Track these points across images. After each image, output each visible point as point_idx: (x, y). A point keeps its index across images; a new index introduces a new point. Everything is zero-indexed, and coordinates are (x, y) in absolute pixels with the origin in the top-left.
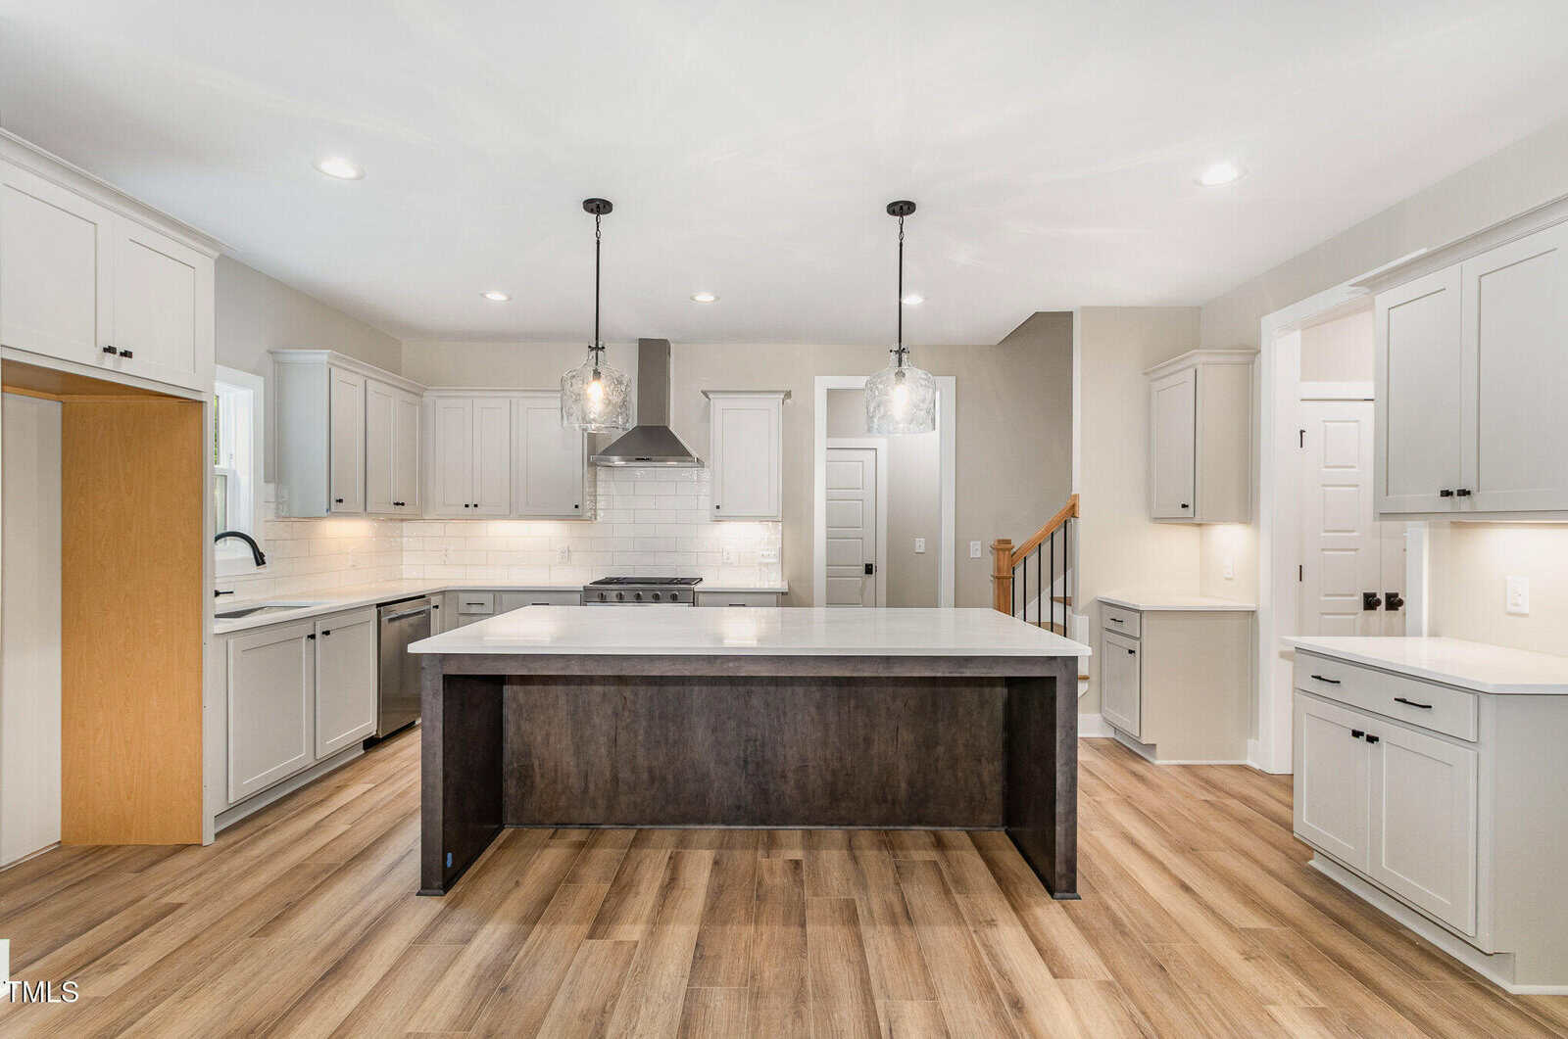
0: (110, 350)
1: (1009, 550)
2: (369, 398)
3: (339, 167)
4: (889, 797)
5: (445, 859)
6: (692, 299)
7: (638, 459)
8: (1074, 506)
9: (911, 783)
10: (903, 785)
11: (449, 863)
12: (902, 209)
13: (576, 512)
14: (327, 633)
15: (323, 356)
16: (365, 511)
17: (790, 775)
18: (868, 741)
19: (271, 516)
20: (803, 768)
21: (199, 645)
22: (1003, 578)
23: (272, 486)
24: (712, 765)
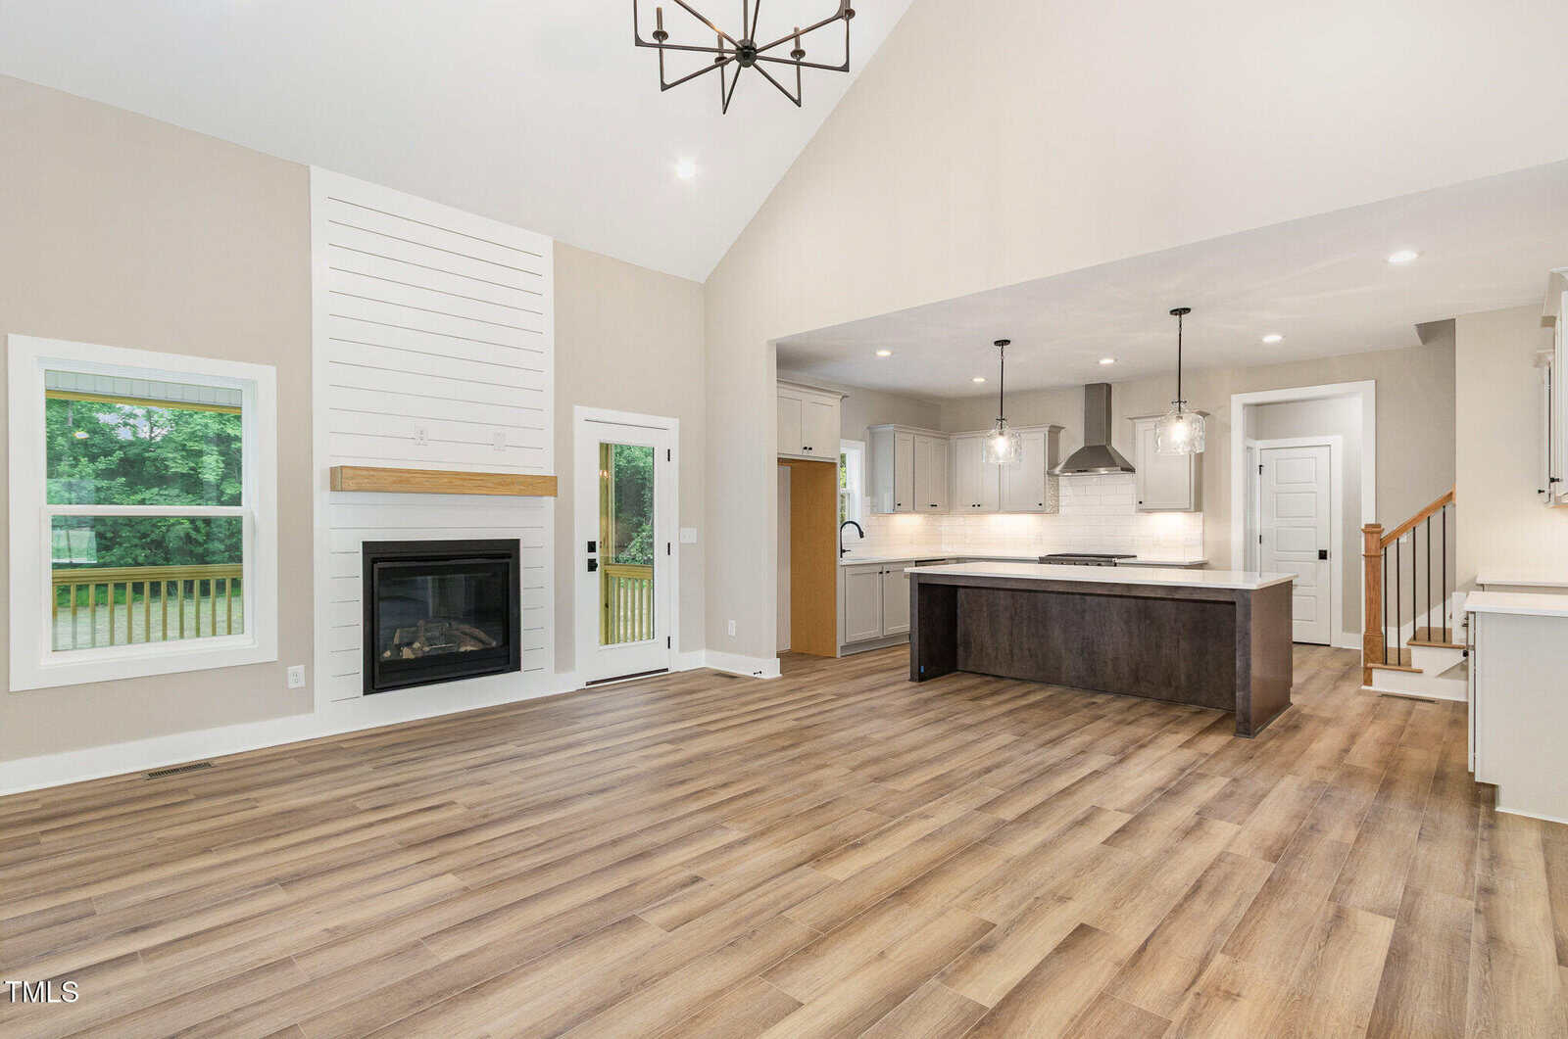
0: (805, 448)
1: (1380, 533)
2: (916, 446)
3: (884, 353)
4: (1173, 683)
5: (920, 670)
6: (1098, 363)
7: (1079, 471)
8: (1451, 493)
9: (1189, 677)
10: (1183, 677)
11: (922, 670)
12: (1180, 312)
13: (1040, 509)
14: (888, 572)
15: (891, 428)
16: (914, 510)
17: (1110, 663)
18: (1159, 646)
19: (869, 513)
20: (1116, 659)
21: (835, 569)
22: (1371, 556)
23: (869, 498)
24: (1063, 651)
